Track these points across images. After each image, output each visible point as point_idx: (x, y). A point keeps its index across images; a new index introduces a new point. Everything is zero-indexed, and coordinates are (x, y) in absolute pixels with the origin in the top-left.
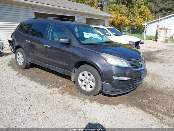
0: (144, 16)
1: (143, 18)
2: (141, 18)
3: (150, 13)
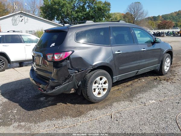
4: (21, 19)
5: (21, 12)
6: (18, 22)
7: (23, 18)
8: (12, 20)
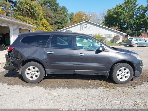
0: (46, 27)
1: (45, 28)
2: (44, 28)
3: (49, 25)
4: (86, 26)
5: (87, 21)
6: (83, 28)
7: (87, 25)
8: (80, 27)
